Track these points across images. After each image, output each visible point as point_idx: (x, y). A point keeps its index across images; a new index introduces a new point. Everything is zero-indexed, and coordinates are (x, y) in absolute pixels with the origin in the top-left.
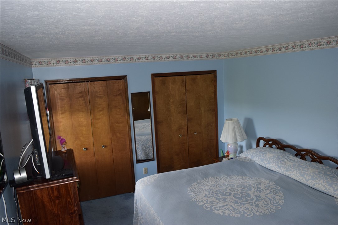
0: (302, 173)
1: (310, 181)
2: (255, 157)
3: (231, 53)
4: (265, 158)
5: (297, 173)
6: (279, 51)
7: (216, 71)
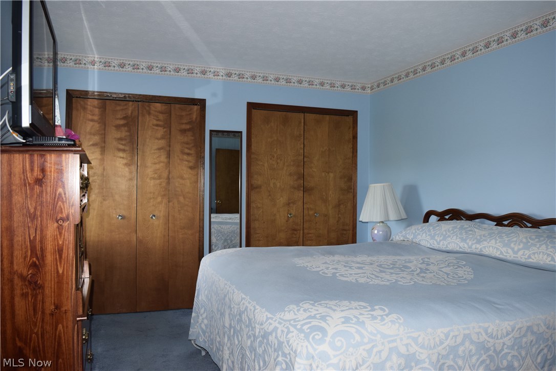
0: (506, 241)
1: (521, 253)
2: (419, 234)
3: (383, 81)
4: (438, 233)
5: (496, 243)
6: (463, 58)
7: (357, 111)
